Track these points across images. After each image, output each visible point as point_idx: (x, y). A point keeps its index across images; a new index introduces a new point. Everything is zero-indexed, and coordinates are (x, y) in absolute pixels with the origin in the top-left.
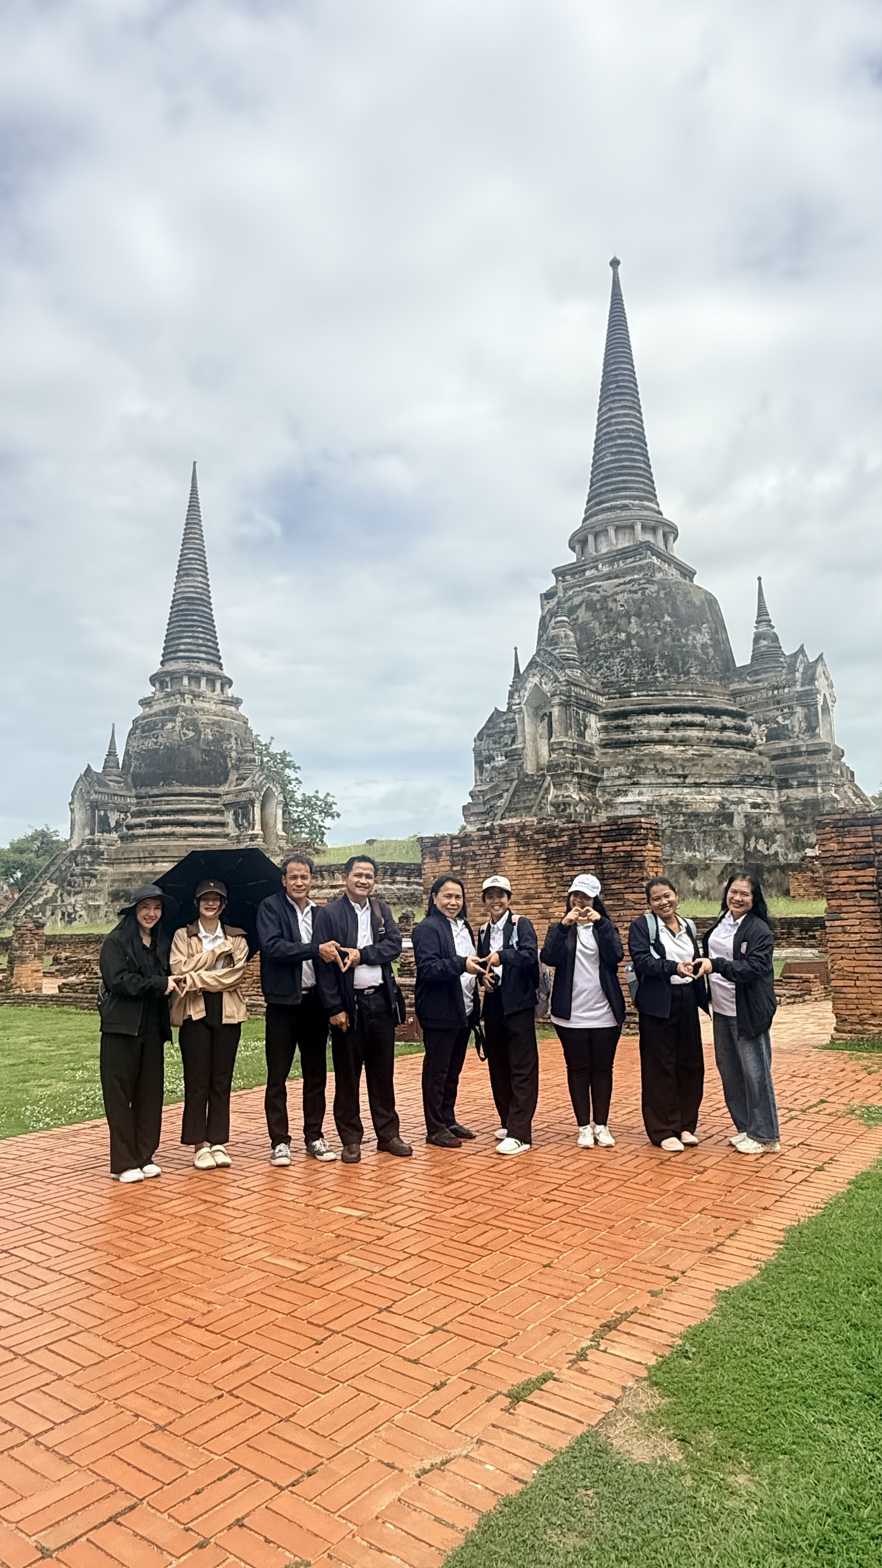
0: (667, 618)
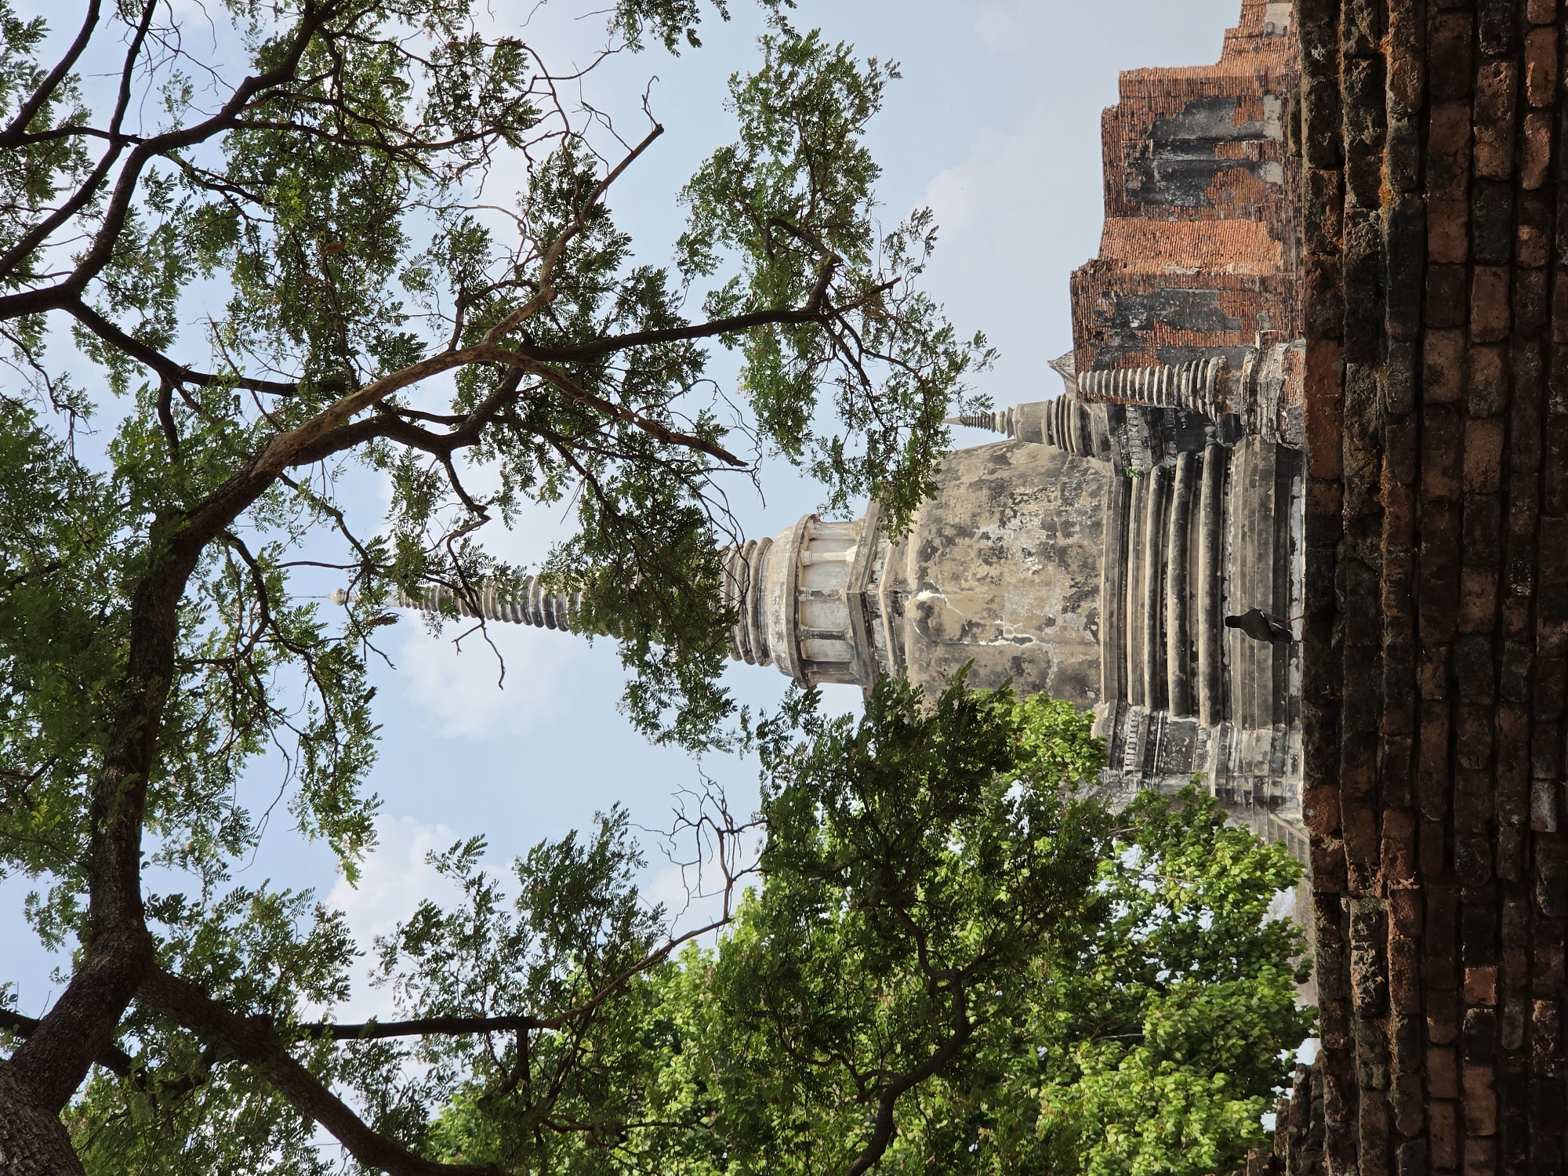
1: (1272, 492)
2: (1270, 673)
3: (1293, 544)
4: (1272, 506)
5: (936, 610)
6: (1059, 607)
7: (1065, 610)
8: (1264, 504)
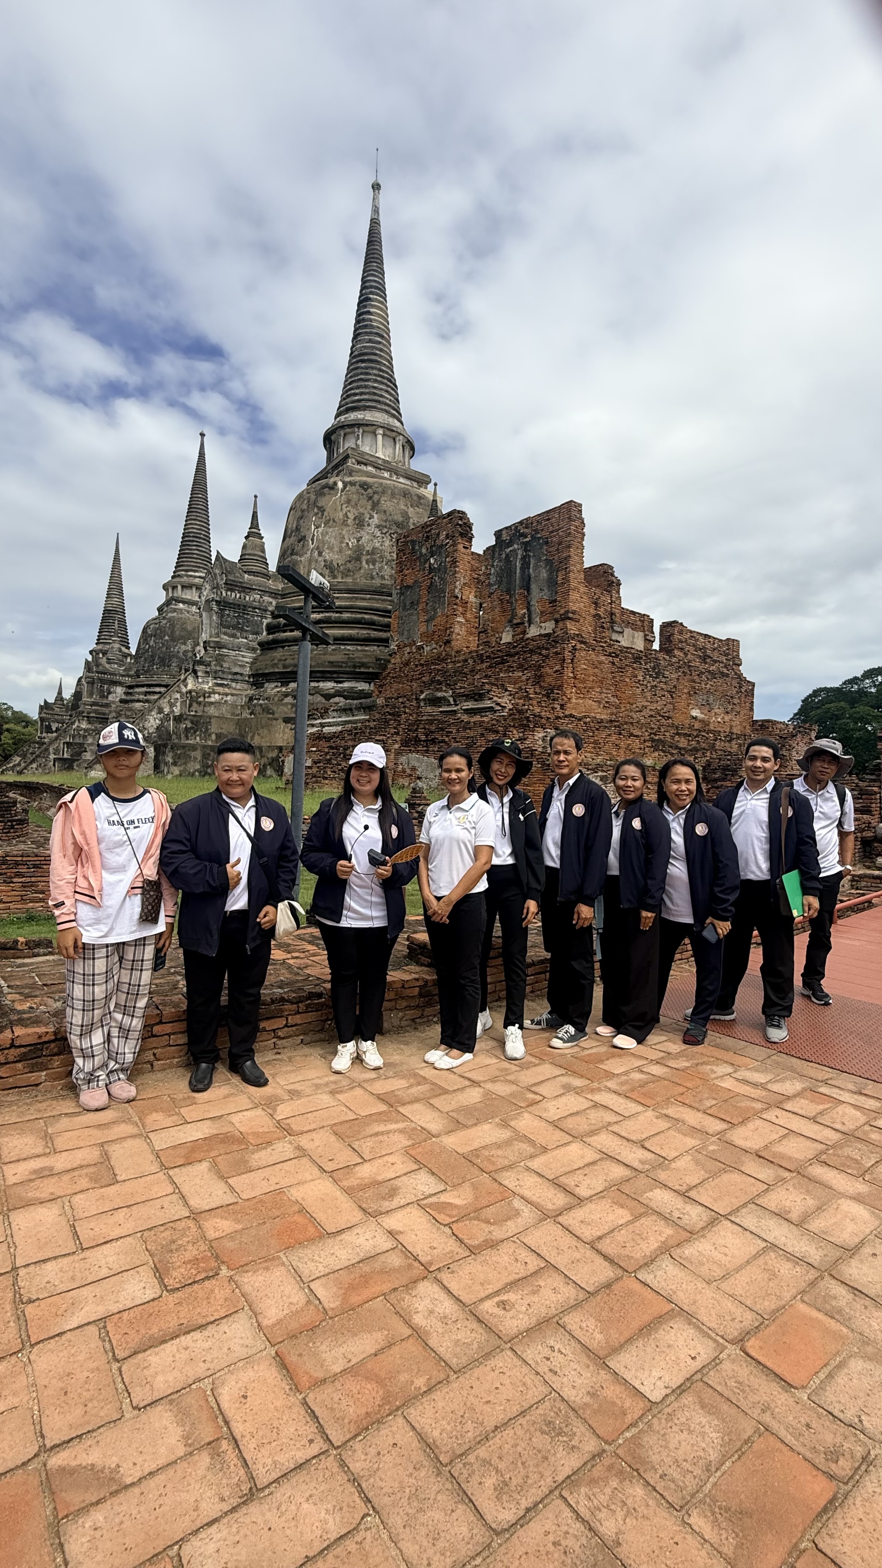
0: (167, 638)
1: (371, 670)
2: (272, 670)
3: (341, 682)
4: (362, 670)
5: (332, 492)
6: (327, 558)
7: (325, 561)
8: (363, 665)
